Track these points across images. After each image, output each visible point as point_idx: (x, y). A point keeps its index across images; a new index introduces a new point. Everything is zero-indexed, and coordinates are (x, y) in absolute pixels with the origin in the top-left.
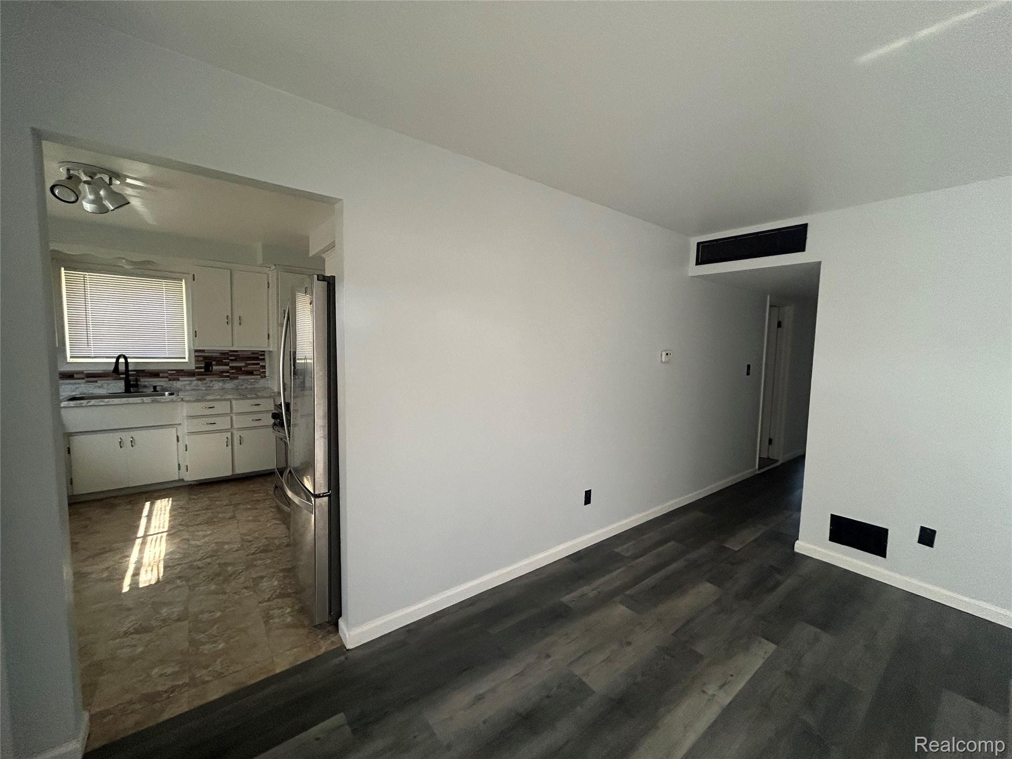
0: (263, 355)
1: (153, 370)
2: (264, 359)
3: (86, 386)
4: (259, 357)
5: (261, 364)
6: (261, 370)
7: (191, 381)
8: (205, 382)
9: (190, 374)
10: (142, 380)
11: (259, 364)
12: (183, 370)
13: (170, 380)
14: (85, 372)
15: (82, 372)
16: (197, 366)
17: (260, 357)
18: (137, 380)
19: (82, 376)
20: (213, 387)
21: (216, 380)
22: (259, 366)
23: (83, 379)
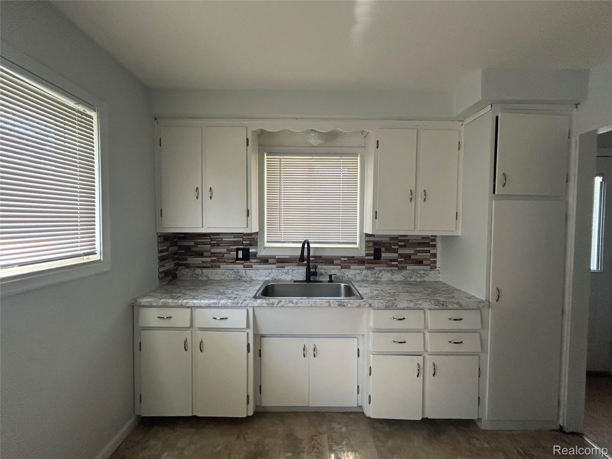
0: (434, 240)
1: (328, 256)
2: (434, 246)
3: (277, 271)
4: (429, 243)
5: (431, 252)
6: (431, 259)
7: (361, 270)
8: (374, 271)
9: (360, 261)
10: (319, 267)
11: (429, 251)
12: (354, 257)
13: (342, 268)
14: (277, 257)
15: (273, 257)
16: (366, 252)
17: (431, 243)
18: (316, 267)
19: (274, 261)
20: (381, 278)
21: (384, 270)
22: (429, 254)
23: (275, 264)
